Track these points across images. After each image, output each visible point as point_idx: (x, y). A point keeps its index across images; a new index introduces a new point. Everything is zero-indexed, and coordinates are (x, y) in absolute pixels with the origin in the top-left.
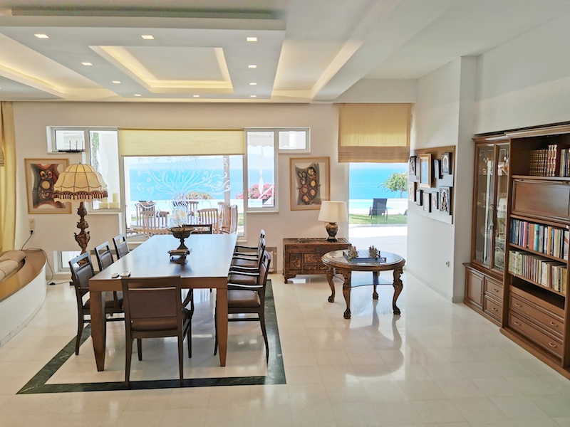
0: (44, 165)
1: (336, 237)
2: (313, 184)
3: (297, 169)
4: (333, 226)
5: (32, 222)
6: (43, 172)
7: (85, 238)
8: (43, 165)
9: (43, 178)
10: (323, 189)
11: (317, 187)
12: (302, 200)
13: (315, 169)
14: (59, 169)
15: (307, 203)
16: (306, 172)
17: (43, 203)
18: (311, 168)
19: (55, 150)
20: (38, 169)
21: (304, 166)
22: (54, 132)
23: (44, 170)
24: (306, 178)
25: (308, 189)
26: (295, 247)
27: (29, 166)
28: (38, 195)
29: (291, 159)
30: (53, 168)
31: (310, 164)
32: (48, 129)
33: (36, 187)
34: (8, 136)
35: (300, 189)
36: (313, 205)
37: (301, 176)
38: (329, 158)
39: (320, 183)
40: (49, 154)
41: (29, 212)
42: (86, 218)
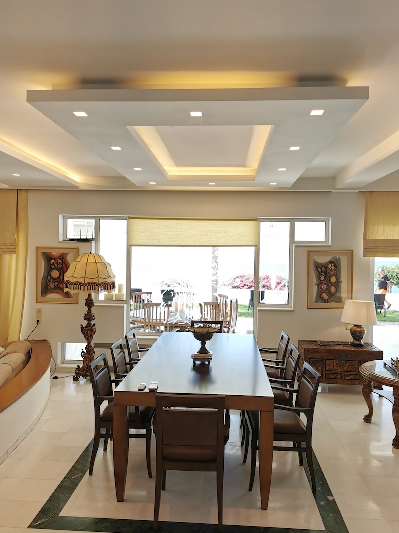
0: (55, 253)
1: (362, 342)
2: (333, 279)
3: (315, 262)
4: (358, 329)
5: (39, 311)
6: (53, 261)
7: (92, 330)
8: (53, 253)
9: (53, 267)
10: (344, 285)
11: (337, 284)
12: (320, 298)
13: (336, 263)
14: (69, 258)
15: (326, 301)
16: (325, 266)
17: (52, 292)
18: (331, 262)
19: (66, 239)
20: (48, 257)
21: (323, 260)
22: (66, 220)
23: (54, 259)
24: (325, 273)
25: (328, 285)
26: (316, 351)
27: (40, 254)
28: (47, 284)
29: (309, 252)
30: (63, 257)
31: (331, 257)
32: (61, 217)
33: (46, 276)
34: (21, 224)
35: (319, 285)
36: (333, 304)
37: (320, 270)
38: (352, 252)
39: (342, 279)
40: (60, 242)
41: (37, 301)
42: (93, 309)
